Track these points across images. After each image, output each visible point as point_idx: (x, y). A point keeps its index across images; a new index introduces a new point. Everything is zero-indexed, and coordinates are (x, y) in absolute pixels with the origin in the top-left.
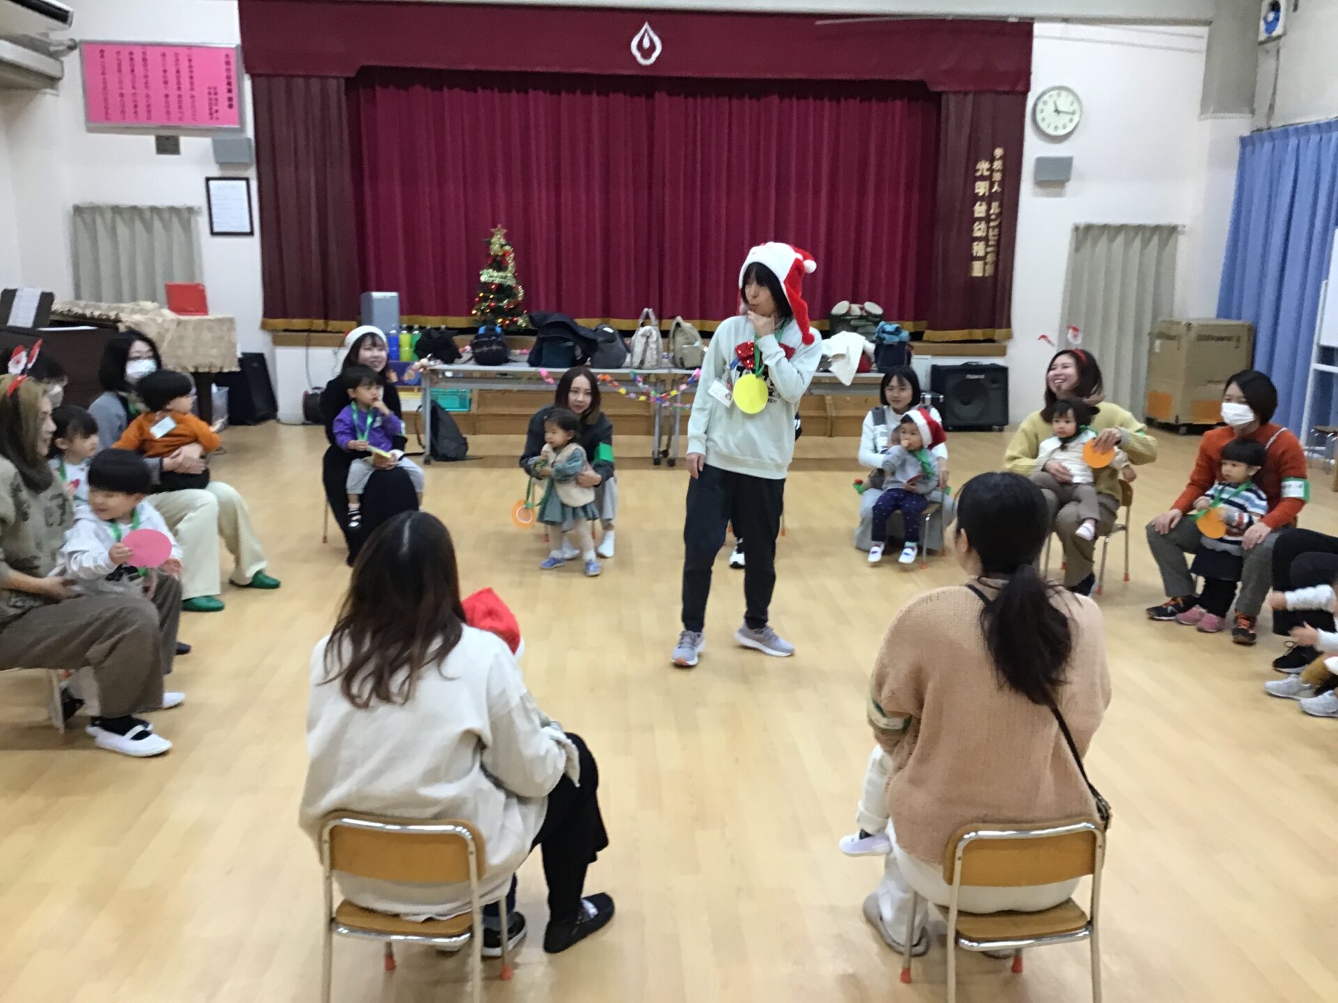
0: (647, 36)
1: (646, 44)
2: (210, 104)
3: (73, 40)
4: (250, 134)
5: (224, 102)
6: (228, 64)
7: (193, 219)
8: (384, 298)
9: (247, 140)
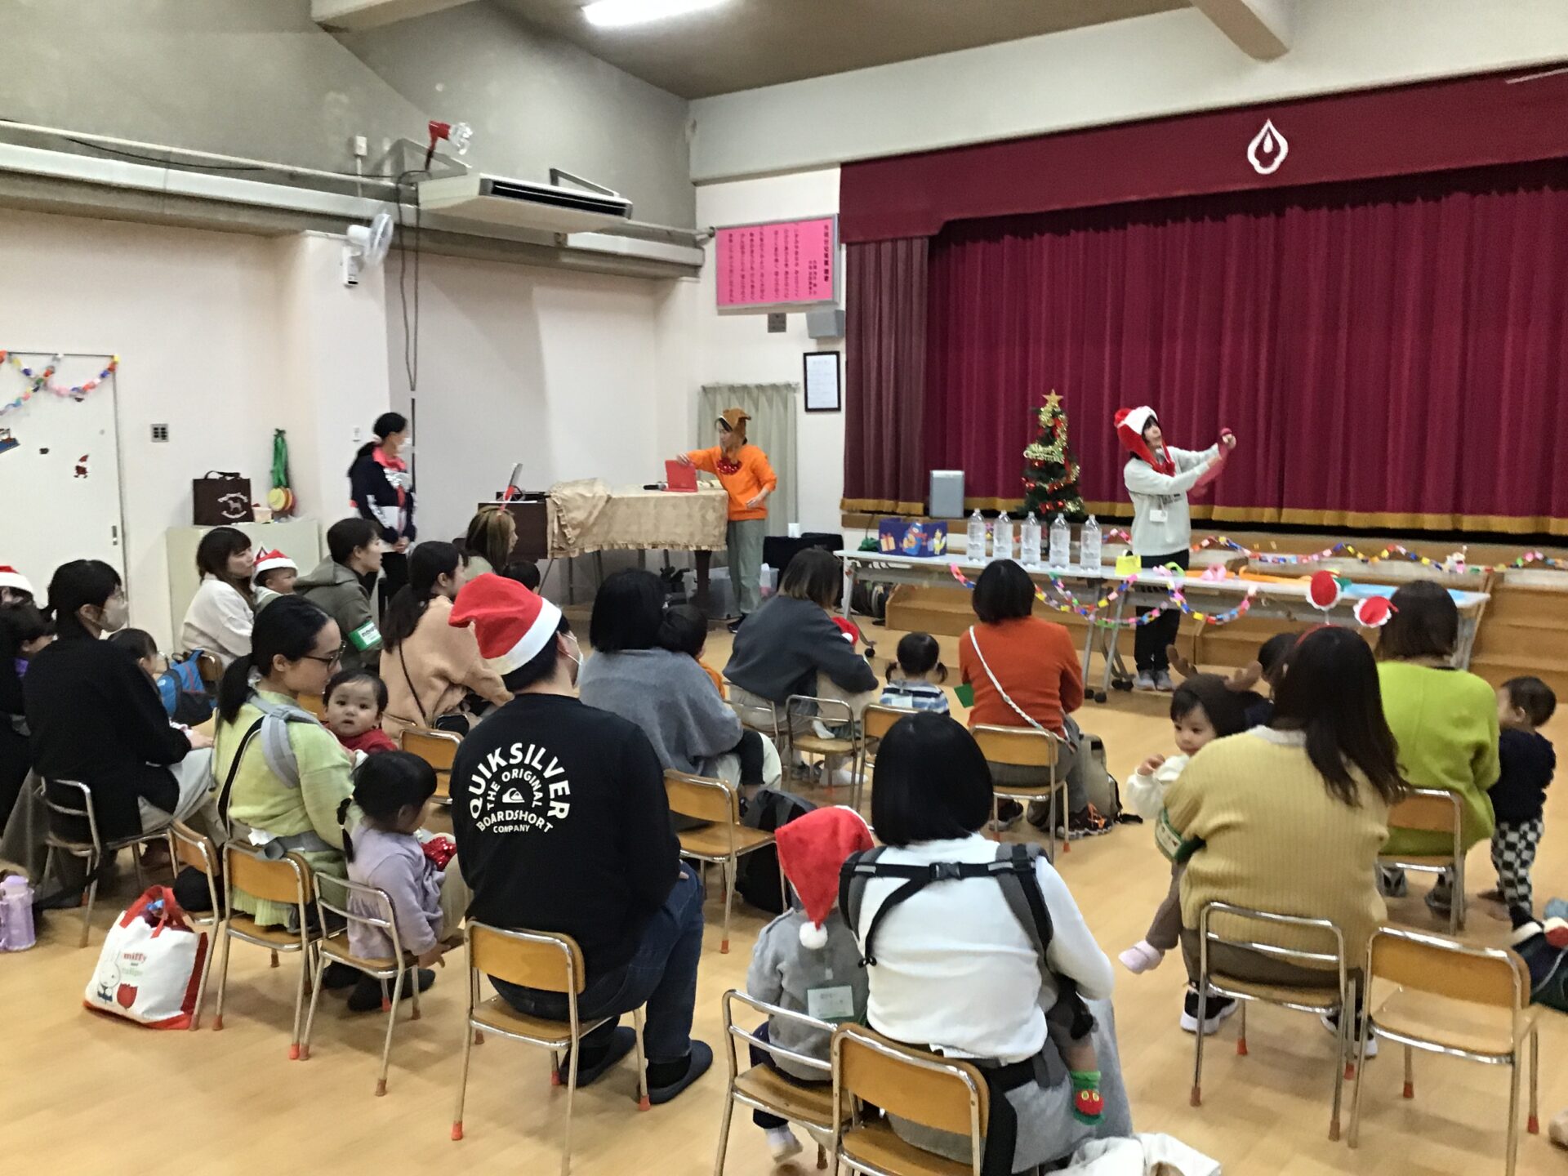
0: (1270, 137)
1: (1268, 147)
2: (810, 278)
3: (712, 228)
4: (843, 307)
5: (821, 275)
6: (826, 235)
7: (790, 395)
8: (947, 480)
9: (838, 312)
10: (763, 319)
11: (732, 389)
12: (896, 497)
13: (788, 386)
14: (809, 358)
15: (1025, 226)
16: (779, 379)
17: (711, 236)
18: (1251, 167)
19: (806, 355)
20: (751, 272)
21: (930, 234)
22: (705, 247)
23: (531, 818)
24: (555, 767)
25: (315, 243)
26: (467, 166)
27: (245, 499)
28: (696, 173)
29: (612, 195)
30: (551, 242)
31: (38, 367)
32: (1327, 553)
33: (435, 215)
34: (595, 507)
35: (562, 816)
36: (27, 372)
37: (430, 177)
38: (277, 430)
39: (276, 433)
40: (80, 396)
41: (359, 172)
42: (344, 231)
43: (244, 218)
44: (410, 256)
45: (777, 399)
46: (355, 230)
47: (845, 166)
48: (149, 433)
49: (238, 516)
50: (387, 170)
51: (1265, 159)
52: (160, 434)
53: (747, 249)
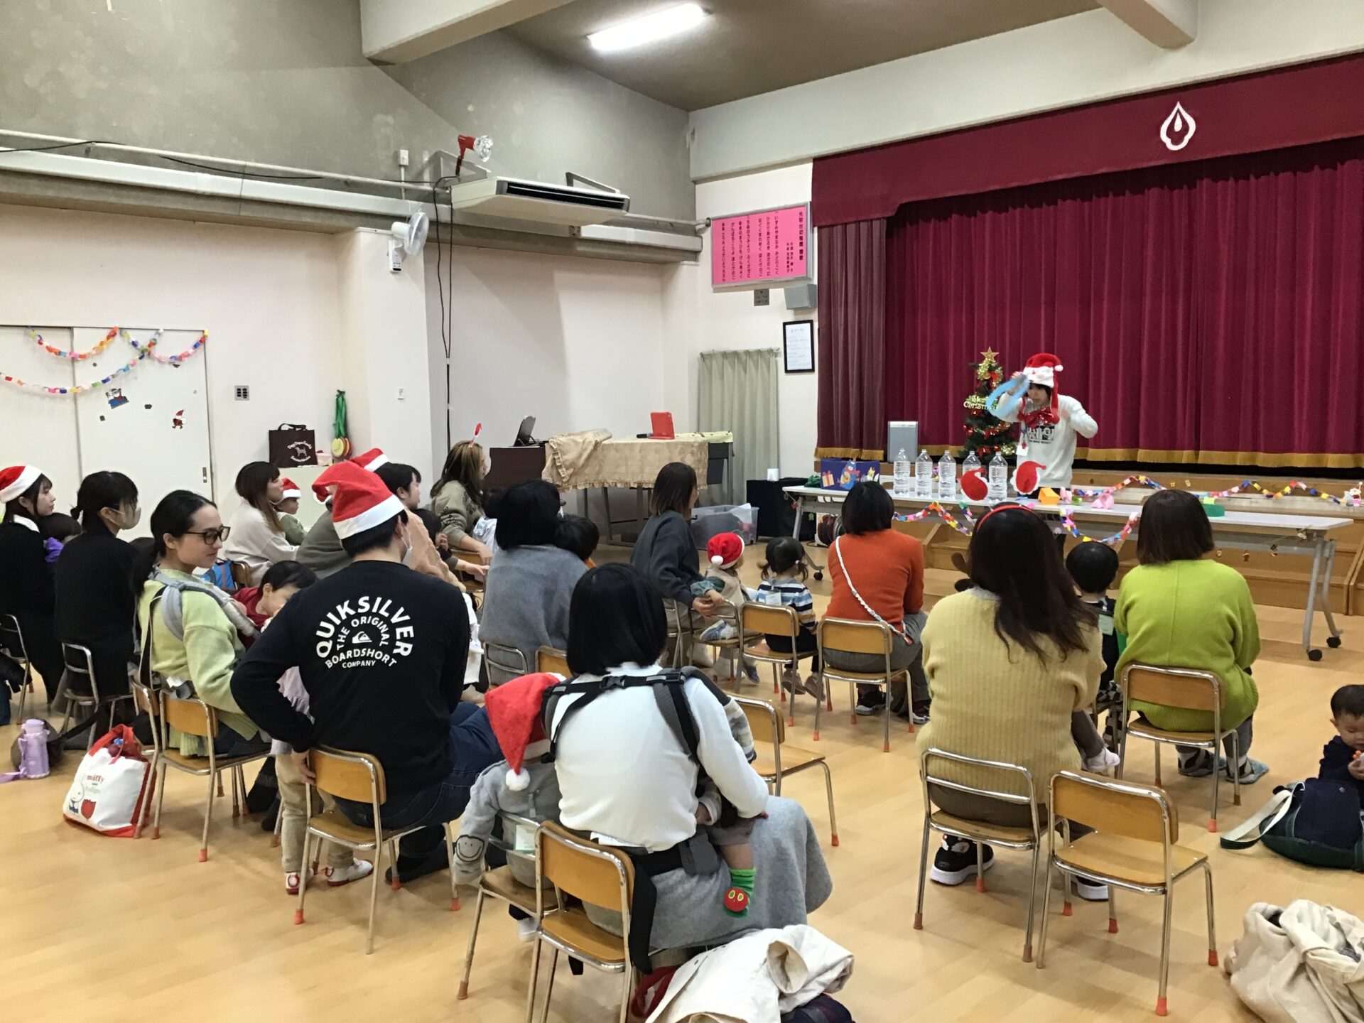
0: (1182, 118)
1: (1178, 126)
2: (788, 258)
3: (708, 219)
4: (815, 282)
5: (797, 255)
6: (801, 220)
7: (773, 359)
8: (903, 429)
9: (810, 286)
10: (750, 295)
11: (725, 355)
12: (860, 446)
13: (770, 351)
14: (787, 326)
15: (970, 205)
16: (764, 346)
17: (708, 225)
18: (1164, 145)
19: (785, 324)
20: (740, 255)
21: (886, 216)
22: (703, 235)
23: (379, 655)
24: (402, 615)
25: (366, 237)
26: (488, 171)
27: (310, 447)
28: (694, 174)
29: (614, 192)
30: (567, 234)
31: (143, 341)
32: (1236, 489)
33: (466, 212)
34: (584, 450)
35: (406, 654)
36: (134, 344)
37: (460, 181)
38: (339, 391)
39: (337, 393)
40: (177, 363)
41: (403, 179)
42: (389, 228)
43: (307, 218)
44: (445, 247)
45: (762, 364)
46: (398, 226)
47: (819, 161)
48: (234, 392)
49: (303, 460)
50: (427, 177)
51: (1176, 137)
52: (242, 394)
53: (737, 236)
